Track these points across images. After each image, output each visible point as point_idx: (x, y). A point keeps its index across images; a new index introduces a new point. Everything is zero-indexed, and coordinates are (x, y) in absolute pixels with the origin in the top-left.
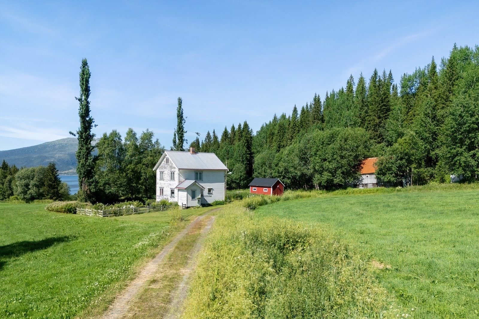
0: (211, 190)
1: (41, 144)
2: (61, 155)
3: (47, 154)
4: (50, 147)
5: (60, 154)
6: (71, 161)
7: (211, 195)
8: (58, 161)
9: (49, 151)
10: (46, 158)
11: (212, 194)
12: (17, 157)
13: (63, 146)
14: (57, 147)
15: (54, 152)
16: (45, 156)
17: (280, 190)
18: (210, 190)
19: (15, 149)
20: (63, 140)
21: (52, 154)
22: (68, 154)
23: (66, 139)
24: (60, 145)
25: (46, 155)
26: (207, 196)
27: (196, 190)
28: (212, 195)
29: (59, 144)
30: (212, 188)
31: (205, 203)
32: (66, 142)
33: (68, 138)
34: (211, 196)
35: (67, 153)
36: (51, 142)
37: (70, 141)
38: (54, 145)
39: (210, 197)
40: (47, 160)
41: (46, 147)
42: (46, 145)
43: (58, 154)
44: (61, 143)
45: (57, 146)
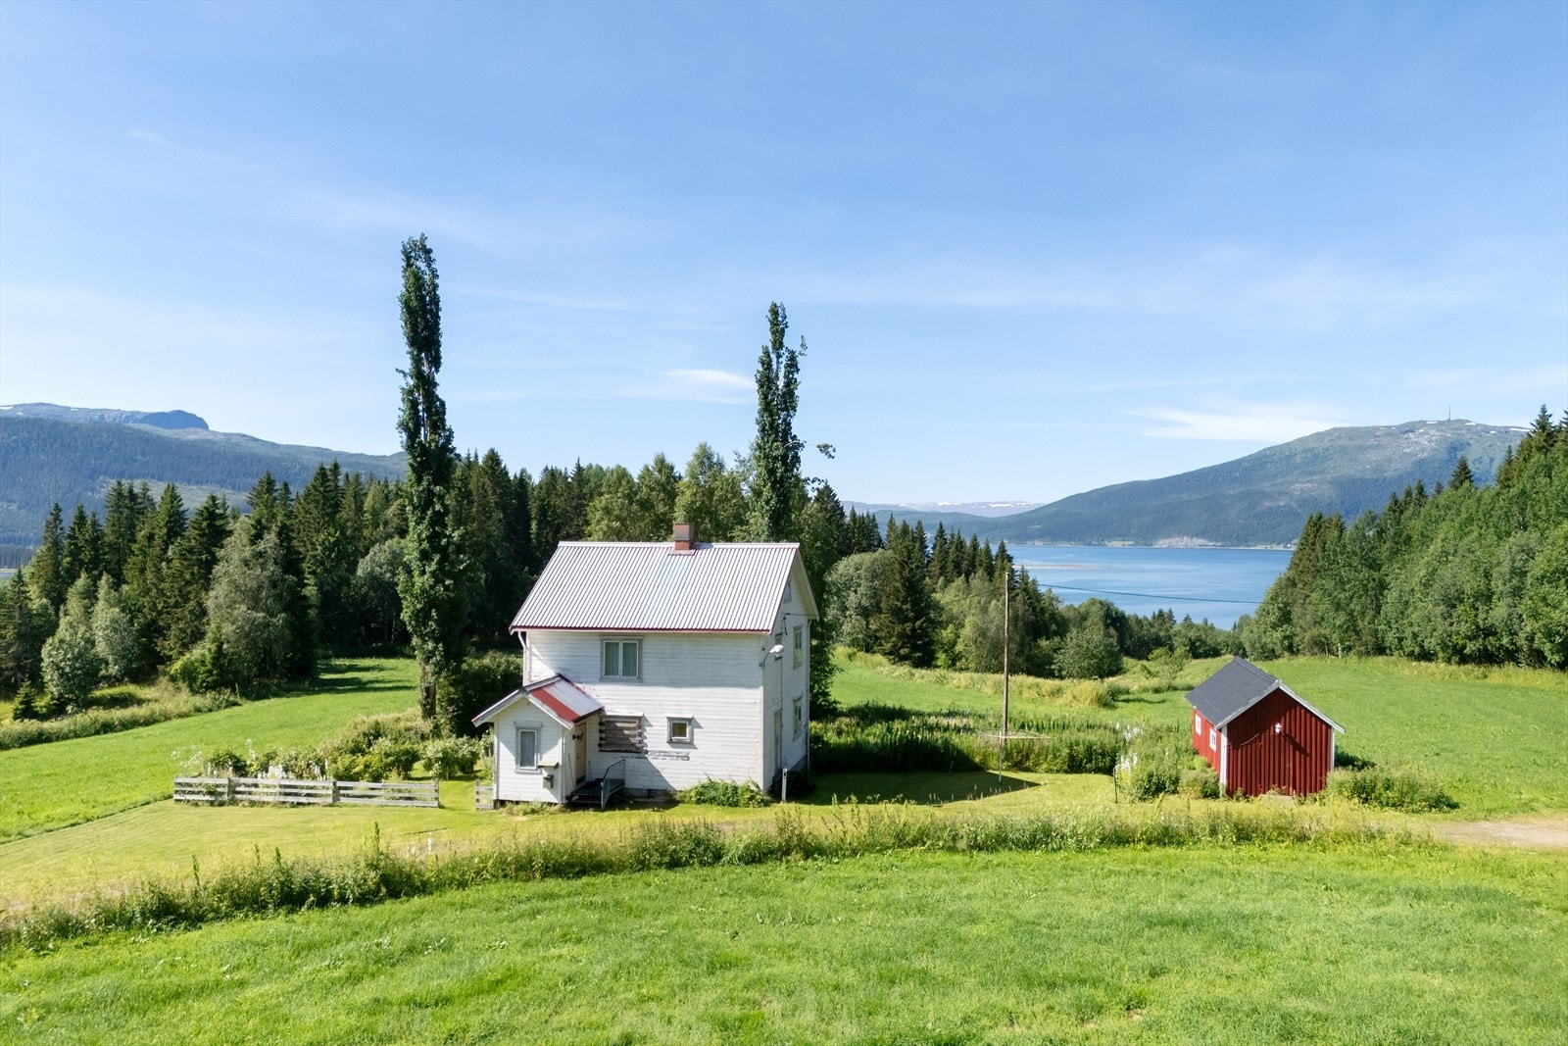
0: (684, 726)
1: (1251, 455)
2: (1310, 485)
3: (1268, 485)
4: (1276, 462)
5: (1308, 482)
6: (1343, 502)
7: (683, 751)
8: (1300, 507)
9: (1275, 476)
10: (1265, 495)
11: (690, 744)
12: (1184, 496)
13: (1316, 457)
14: (1298, 459)
15: (1289, 478)
16: (1263, 492)
17: (1297, 747)
18: (679, 728)
19: (1180, 473)
20: (1319, 436)
21: (1282, 483)
22: (1331, 483)
23: (1327, 433)
24: (1309, 455)
25: (1266, 486)
26: (666, 754)
27: (539, 729)
28: (692, 753)
29: (1305, 451)
30: (690, 720)
31: (656, 785)
32: (1326, 444)
33: (1335, 429)
34: (687, 758)
35: (1329, 477)
36: (1281, 447)
37: (1339, 438)
38: (1288, 456)
39: (680, 761)
40: (1267, 504)
41: (1266, 463)
42: (1267, 456)
43: (1300, 482)
44: (1310, 446)
45: (1298, 456)
